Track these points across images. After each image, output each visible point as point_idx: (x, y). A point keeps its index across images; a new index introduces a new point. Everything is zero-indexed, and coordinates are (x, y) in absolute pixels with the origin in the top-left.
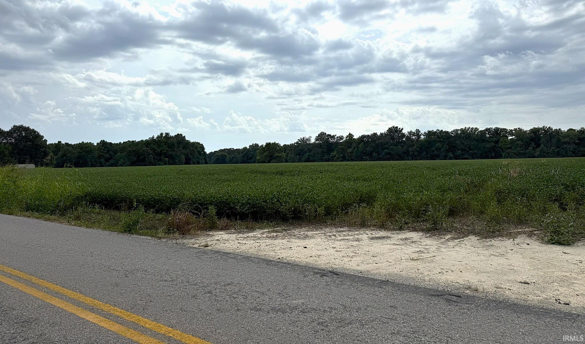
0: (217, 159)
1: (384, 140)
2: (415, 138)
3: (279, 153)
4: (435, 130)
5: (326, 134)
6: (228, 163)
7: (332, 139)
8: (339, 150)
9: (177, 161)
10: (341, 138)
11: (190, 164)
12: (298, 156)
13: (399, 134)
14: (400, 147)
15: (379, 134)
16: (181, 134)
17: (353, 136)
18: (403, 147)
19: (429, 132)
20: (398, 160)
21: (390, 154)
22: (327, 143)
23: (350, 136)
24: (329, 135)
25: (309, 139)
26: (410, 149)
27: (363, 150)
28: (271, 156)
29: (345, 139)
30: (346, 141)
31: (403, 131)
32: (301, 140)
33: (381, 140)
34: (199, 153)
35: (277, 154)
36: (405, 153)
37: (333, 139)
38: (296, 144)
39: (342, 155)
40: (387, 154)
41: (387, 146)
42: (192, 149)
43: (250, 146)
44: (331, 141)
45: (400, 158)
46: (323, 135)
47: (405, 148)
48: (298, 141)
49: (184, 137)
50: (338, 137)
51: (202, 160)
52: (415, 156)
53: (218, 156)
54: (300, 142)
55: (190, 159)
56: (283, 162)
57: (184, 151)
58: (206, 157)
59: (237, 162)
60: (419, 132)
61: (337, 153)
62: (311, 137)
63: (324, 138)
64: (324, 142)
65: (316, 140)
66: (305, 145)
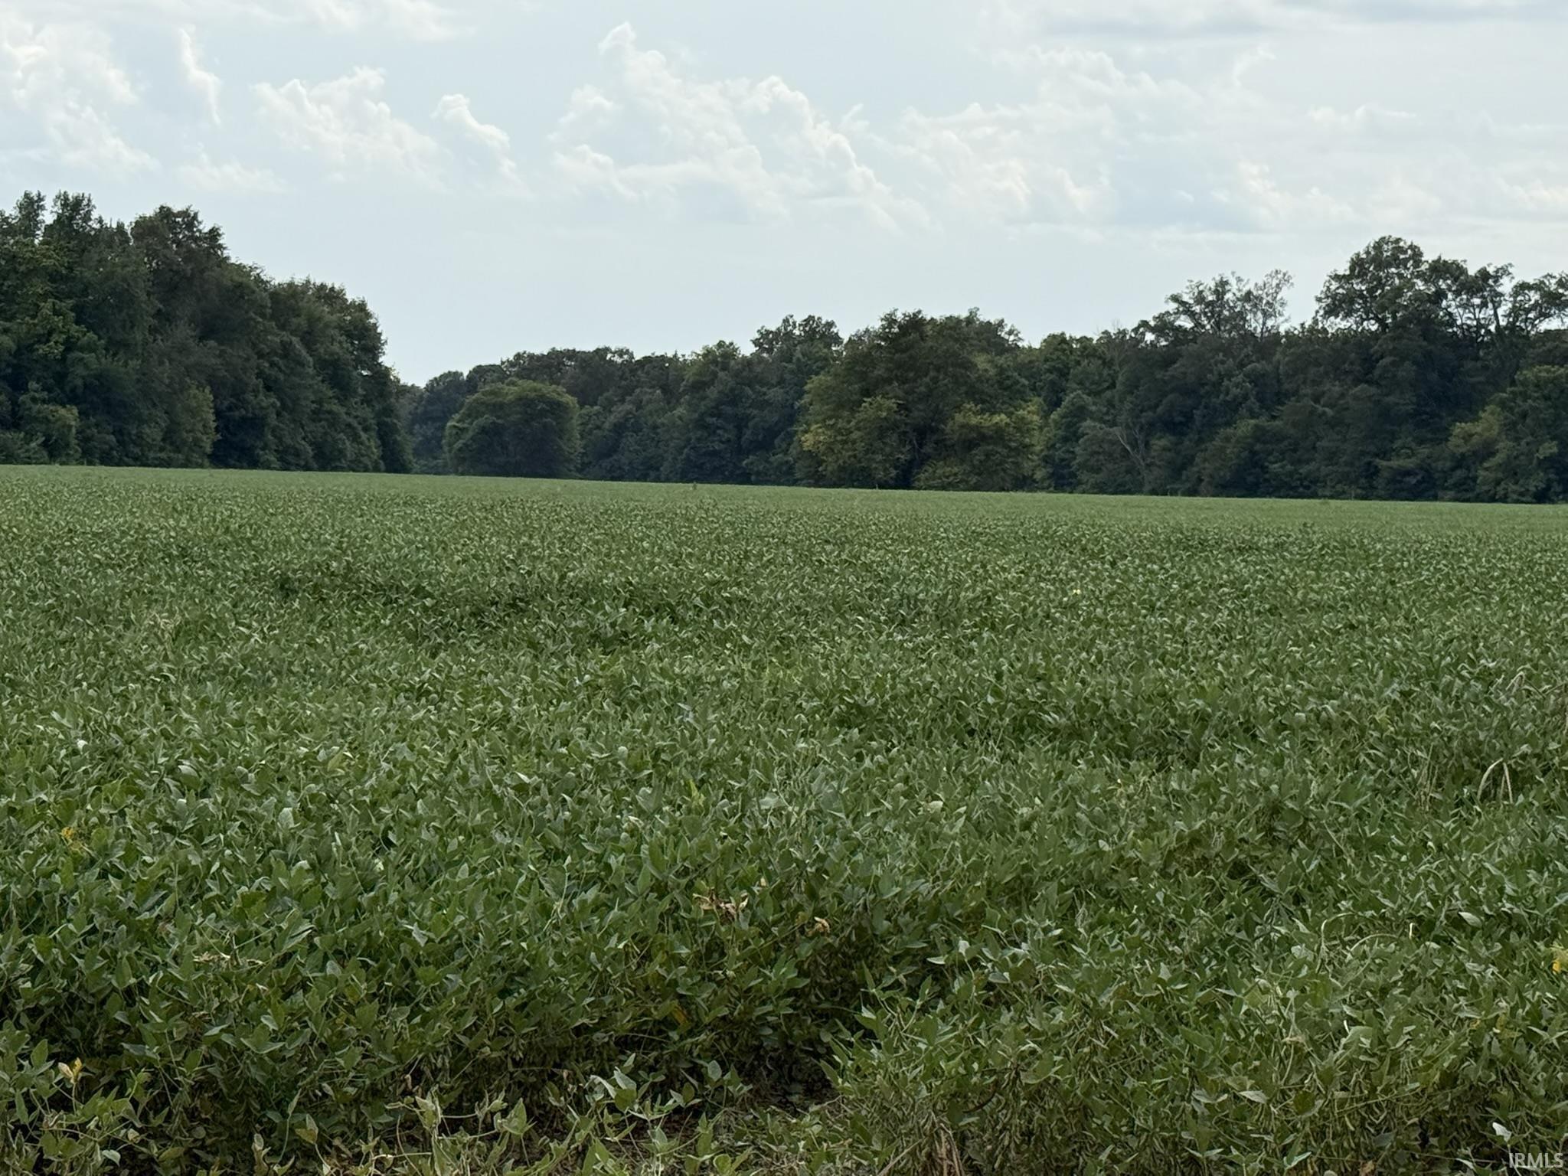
0: (483, 430)
5: (1417, 255)
6: (584, 471)
7: (1466, 306)
8: (1525, 397)
9: (153, 433)
10: (1552, 296)
11: (254, 464)
12: (1160, 442)
16: (185, 214)
22: (1425, 336)
24: (1441, 269)
25: (1263, 300)
28: (921, 431)
32: (1200, 299)
34: (335, 374)
35: (970, 417)
37: (1484, 305)
38: (1150, 337)
42: (275, 339)
43: (765, 340)
44: (1461, 313)
46: (1395, 261)
48: (1172, 306)
49: (214, 234)
50: (1520, 289)
51: (355, 438)
53: (498, 408)
54: (1186, 323)
55: (255, 423)
56: (1024, 483)
57: (207, 354)
58: (389, 411)
59: (648, 471)
61: (1509, 427)
62: (1286, 279)
63: (1398, 292)
64: (1397, 325)
65: (1331, 311)
66: (1227, 349)
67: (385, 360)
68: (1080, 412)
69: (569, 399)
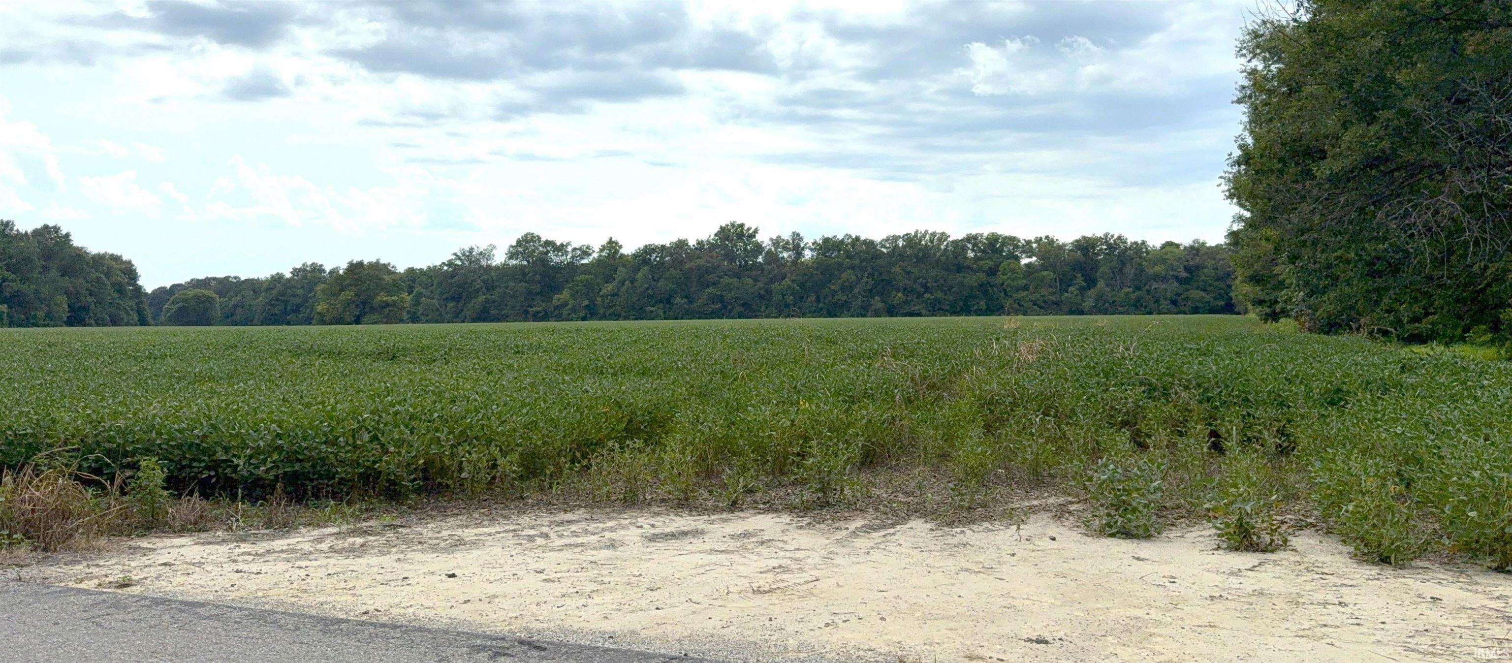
0: (180, 309)
1: (707, 262)
2: (790, 256)
3: (389, 293)
4: (840, 237)
5: (539, 238)
6: (221, 323)
7: (557, 255)
8: (577, 286)
9: (41, 314)
10: (585, 252)
11: (85, 324)
12: (451, 305)
13: (746, 245)
14: (750, 281)
15: (692, 243)
16: (55, 227)
17: (621, 247)
18: (756, 280)
19: (826, 240)
20: (740, 316)
21: (721, 300)
22: (543, 265)
23: (612, 246)
24: (548, 243)
25: (486, 254)
26: (775, 286)
27: (647, 289)
28: (364, 303)
29: (595, 255)
30: (599, 262)
31: (759, 238)
32: (464, 254)
33: (699, 261)
34: (120, 289)
35: (383, 297)
36: (761, 297)
37: (562, 255)
38: (445, 268)
39: (586, 302)
40: (714, 299)
41: (713, 277)
42: (94, 275)
43: (295, 271)
44: (555, 258)
45: (748, 310)
46: (532, 240)
47: (760, 284)
48: (454, 257)
49: (68, 235)
50: (575, 249)
51: (128, 313)
52: (787, 306)
53: (185, 300)
54: (459, 263)
55: (86, 309)
56: (402, 321)
57: (66, 282)
58: (142, 302)
59: (248, 321)
60: (801, 239)
61: (572, 296)
62: (494, 247)
63: (534, 251)
64: (534, 262)
65: (511, 258)
66: (474, 271)
67: (140, 283)
68: (420, 295)
69: (214, 295)
